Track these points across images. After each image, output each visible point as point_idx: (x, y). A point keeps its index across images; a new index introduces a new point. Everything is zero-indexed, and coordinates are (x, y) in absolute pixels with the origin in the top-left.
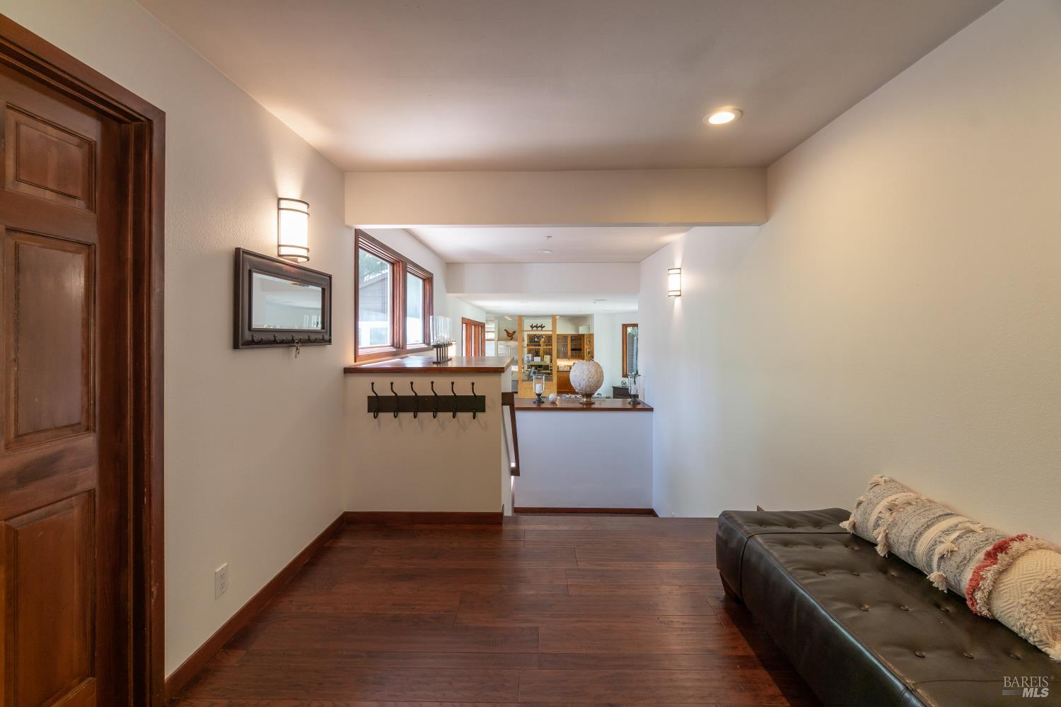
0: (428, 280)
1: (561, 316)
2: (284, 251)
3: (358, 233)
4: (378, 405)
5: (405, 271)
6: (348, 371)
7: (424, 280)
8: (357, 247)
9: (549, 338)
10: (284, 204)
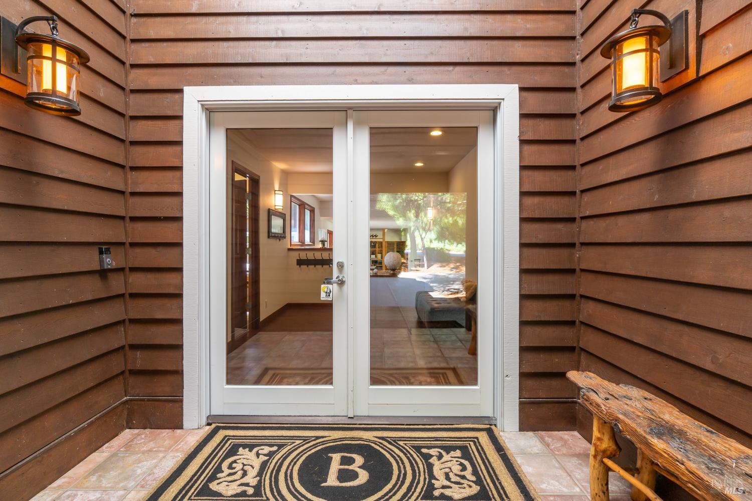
0: (312, 211)
1: (388, 229)
2: (277, 207)
3: (292, 196)
4: (300, 262)
5: (305, 208)
6: (289, 249)
7: (310, 211)
8: (291, 201)
9: (381, 243)
10: (276, 192)
